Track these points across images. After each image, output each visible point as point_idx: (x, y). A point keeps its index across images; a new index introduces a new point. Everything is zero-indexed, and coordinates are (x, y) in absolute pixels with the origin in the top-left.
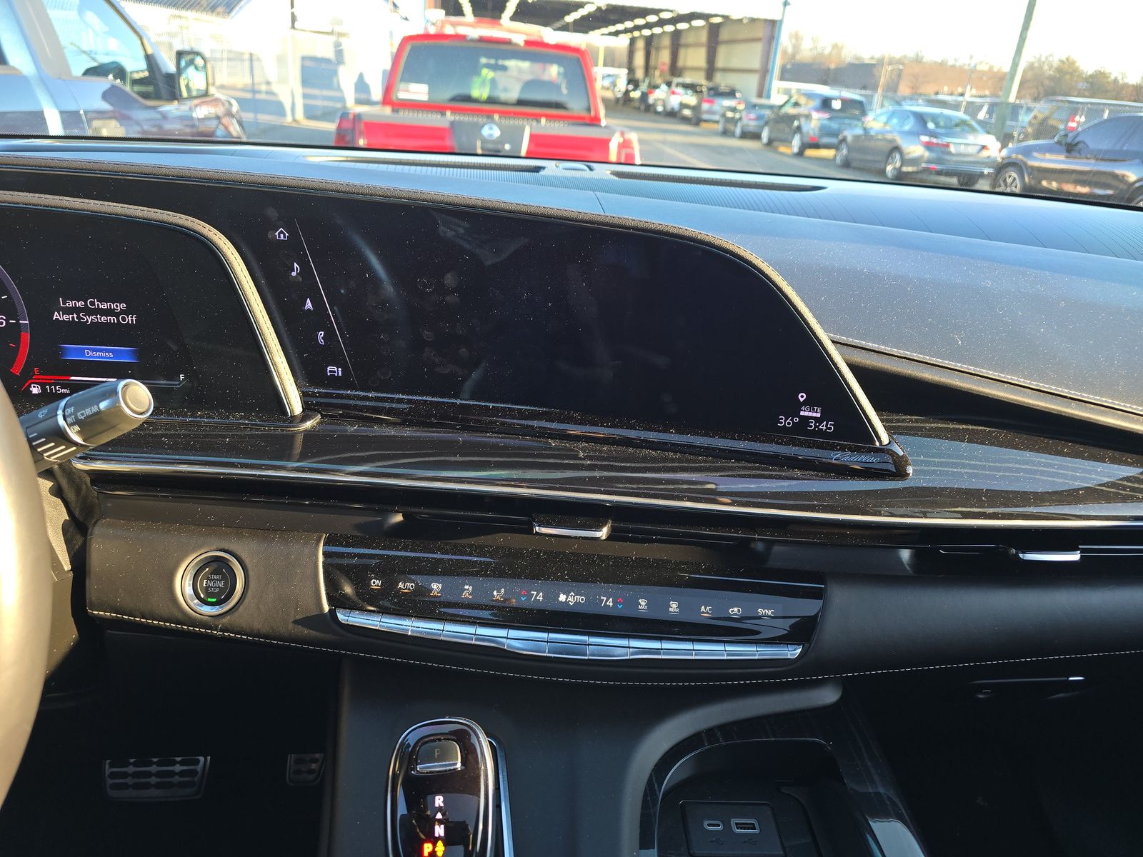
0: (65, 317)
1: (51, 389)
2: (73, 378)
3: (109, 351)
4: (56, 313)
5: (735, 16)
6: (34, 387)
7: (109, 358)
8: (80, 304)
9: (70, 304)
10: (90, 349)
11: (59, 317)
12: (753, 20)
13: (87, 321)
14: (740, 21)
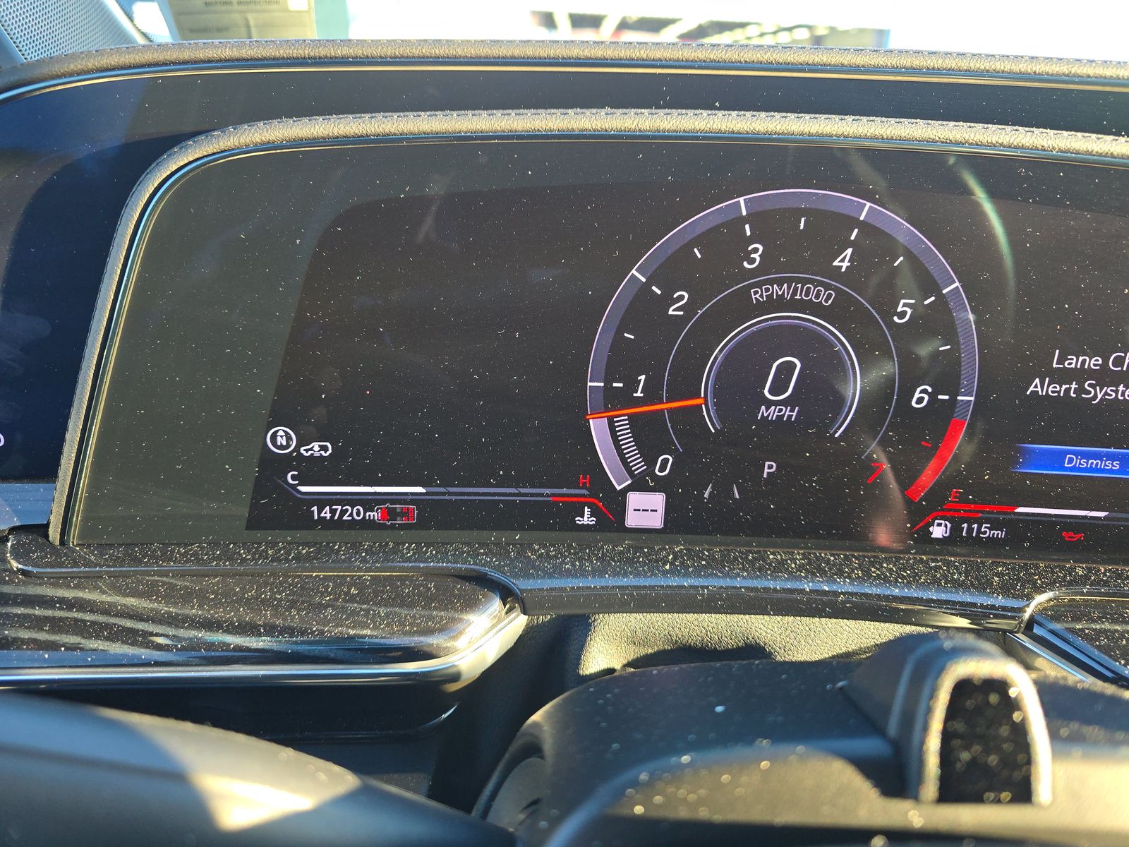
0: (1052, 389)
1: (970, 530)
2: (1021, 510)
3: (1112, 457)
4: (1037, 380)
5: (841, 28)
6: (939, 525)
7: (1111, 471)
8: (1094, 362)
9: (1073, 362)
10: (1076, 454)
11: (1039, 389)
12: (862, 31)
13: (1095, 396)
14: (847, 32)
